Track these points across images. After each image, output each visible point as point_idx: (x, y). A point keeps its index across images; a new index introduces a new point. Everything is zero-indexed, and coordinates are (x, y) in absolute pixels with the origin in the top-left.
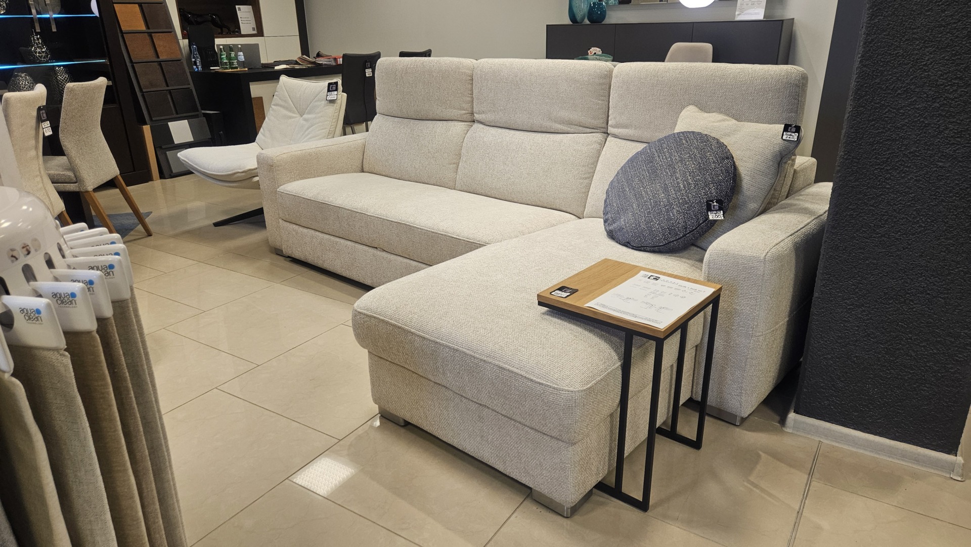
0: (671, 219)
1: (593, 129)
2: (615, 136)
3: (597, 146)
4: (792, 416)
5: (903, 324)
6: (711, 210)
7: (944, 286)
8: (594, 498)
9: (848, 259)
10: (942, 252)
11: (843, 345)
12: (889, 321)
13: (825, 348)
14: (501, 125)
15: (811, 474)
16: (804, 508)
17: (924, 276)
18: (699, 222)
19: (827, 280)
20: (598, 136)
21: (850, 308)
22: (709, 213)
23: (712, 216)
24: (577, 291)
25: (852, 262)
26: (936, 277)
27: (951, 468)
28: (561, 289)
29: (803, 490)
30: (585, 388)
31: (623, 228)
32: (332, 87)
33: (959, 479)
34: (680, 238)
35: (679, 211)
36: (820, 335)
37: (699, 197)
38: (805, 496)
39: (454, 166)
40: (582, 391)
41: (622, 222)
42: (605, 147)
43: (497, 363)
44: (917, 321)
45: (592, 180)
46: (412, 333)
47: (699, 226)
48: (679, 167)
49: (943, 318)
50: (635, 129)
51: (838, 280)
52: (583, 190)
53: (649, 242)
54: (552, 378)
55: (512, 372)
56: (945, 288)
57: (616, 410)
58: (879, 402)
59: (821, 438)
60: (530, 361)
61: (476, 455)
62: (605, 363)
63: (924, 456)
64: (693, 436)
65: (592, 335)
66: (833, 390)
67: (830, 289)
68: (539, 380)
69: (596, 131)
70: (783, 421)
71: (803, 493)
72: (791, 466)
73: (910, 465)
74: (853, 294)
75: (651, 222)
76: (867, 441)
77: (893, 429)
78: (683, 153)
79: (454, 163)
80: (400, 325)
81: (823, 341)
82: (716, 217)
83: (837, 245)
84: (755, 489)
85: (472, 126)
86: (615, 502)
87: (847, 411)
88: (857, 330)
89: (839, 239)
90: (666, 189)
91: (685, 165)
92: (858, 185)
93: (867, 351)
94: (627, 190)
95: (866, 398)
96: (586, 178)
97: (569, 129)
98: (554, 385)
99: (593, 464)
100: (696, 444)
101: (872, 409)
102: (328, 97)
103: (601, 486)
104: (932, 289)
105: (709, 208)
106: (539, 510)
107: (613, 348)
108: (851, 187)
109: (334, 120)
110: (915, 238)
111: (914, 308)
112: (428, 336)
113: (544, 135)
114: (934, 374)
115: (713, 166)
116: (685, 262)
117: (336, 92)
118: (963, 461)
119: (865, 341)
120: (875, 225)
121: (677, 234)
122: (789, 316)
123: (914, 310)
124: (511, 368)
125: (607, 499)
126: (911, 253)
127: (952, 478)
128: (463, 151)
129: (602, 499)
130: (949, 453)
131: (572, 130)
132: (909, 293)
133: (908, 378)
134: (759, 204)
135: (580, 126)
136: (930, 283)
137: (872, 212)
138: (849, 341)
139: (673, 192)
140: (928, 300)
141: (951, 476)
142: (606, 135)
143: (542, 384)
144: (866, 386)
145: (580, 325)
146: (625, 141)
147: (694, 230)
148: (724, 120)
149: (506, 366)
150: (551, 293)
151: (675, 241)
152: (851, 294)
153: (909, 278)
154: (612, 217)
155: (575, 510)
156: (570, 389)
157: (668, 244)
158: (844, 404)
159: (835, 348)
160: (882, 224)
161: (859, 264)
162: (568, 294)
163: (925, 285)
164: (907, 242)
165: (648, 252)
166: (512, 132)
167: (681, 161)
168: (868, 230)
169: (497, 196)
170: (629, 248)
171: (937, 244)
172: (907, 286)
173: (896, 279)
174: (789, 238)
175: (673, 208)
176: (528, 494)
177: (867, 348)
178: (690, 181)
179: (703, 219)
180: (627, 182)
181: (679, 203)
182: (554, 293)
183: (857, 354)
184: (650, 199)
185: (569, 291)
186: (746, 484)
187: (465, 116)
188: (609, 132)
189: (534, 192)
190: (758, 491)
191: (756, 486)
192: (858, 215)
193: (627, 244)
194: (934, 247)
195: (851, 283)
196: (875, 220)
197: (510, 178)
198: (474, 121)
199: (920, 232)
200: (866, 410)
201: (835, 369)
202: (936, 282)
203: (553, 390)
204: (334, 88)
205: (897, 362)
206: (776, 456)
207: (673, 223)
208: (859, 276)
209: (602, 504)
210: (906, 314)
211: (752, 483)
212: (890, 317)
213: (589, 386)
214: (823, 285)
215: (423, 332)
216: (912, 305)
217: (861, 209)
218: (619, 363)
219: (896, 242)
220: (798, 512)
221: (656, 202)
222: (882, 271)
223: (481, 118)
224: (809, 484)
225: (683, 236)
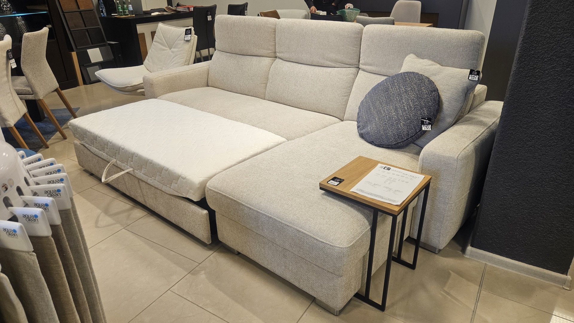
0: (399, 129)
1: (350, 65)
2: (364, 70)
3: (352, 76)
4: (469, 248)
5: (540, 199)
6: (424, 124)
7: (567, 178)
8: (352, 302)
9: (508, 159)
10: (566, 157)
11: (502, 209)
12: (531, 196)
13: (491, 210)
14: (293, 61)
15: (480, 286)
16: (477, 308)
17: (555, 171)
18: (417, 131)
19: (494, 171)
20: (353, 70)
21: (508, 188)
22: (422, 126)
23: (424, 128)
24: (343, 180)
25: (511, 161)
26: (561, 173)
27: (564, 282)
28: (334, 179)
29: (476, 297)
30: (349, 246)
31: (369, 133)
32: (188, 32)
33: (568, 289)
34: (405, 140)
35: (404, 124)
36: (488, 202)
37: (417, 116)
38: (477, 301)
39: (264, 85)
40: (347, 248)
41: (369, 129)
42: (357, 76)
43: (295, 227)
44: (548, 197)
45: (349, 97)
46: (243, 205)
47: (416, 133)
48: (404, 96)
49: (564, 197)
50: (377, 67)
51: (501, 171)
52: (344, 103)
53: (386, 142)
54: (329, 239)
55: (305, 234)
56: (566, 179)
57: (367, 254)
58: (522, 242)
59: (486, 261)
60: (316, 227)
61: (282, 276)
62: (361, 228)
63: (548, 275)
64: (411, 262)
65: (353, 209)
66: (495, 235)
67: (497, 176)
68: (321, 240)
69: (352, 66)
70: (464, 251)
71: (476, 299)
72: (468, 280)
73: (539, 279)
74: (510, 180)
75: (387, 130)
76: (514, 264)
77: (530, 258)
78: (407, 86)
79: (264, 83)
80: (235, 199)
81: (490, 206)
82: (427, 128)
83: (502, 150)
84: (447, 296)
85: (275, 60)
86: (365, 305)
87: (503, 247)
88: (512, 201)
89: (503, 147)
90: (396, 110)
91: (409, 94)
92: (517, 115)
93: (517, 214)
94: (372, 108)
95: (515, 240)
96: (345, 96)
97: (335, 65)
98: (330, 244)
99: (352, 285)
100: (412, 267)
101: (518, 246)
102: (185, 38)
103: (357, 296)
104: (559, 179)
105: (423, 123)
106: (320, 311)
107: (366, 218)
108: (513, 116)
109: (189, 53)
110: (550, 149)
111: (547, 190)
112: (253, 208)
113: (320, 68)
114: (557, 228)
115: (426, 96)
116: (407, 155)
117: (190, 35)
118: (571, 279)
119: (516, 207)
120: (526, 140)
121: (403, 138)
122: (470, 190)
123: (547, 191)
124: (304, 231)
125: (360, 303)
126: (547, 157)
127: (564, 288)
128: (270, 76)
129: (357, 303)
130: (562, 273)
131: (337, 66)
132: (544, 181)
133: (541, 230)
134: (453, 119)
135: (342, 63)
136: (558, 175)
137: (525, 132)
138: (506, 207)
139: (401, 112)
140: (556, 185)
141: (563, 287)
142: (358, 69)
143: (323, 243)
144: (515, 234)
145: (345, 203)
146: (369, 73)
147: (413, 136)
148: (432, 65)
149: (301, 230)
150: (327, 182)
151: (402, 142)
152: (509, 180)
153: (545, 172)
154: (362, 125)
155: (341, 311)
156: (340, 246)
157: (397, 144)
158: (501, 243)
159: (498, 211)
160: (530, 139)
161: (515, 163)
162: (338, 183)
163: (555, 177)
164: (546, 151)
165: (385, 148)
166: (300, 65)
167: (406, 92)
168: (522, 143)
169: (291, 105)
170: (373, 145)
171: (563, 153)
172: (543, 177)
173: (537, 172)
174: (472, 144)
175: (401, 122)
176: (313, 300)
177: (517, 212)
178: (411, 105)
179: (419, 129)
180: (372, 103)
181: (404, 119)
182: (329, 182)
183: (510, 215)
184: (386, 116)
185: (338, 181)
186: (442, 292)
187: (271, 54)
188: (360, 67)
189: (314, 104)
190: (449, 297)
191: (448, 294)
192: (516, 133)
193: (372, 143)
194: (561, 155)
195: (509, 173)
196: (526, 137)
197: (298, 94)
198: (276, 57)
199: (554, 145)
200: (514, 247)
201: (497, 223)
202: (562, 175)
203: (330, 246)
204: (189, 32)
205: (535, 220)
206: (460, 274)
207: (400, 131)
208: (515, 170)
209: (358, 306)
210: (542, 193)
211: (446, 292)
212: (532, 194)
213: (352, 244)
214: (492, 174)
215: (249, 204)
216: (546, 188)
217: (518, 130)
218: (370, 227)
219: (538, 150)
220: (473, 311)
221: (390, 117)
222: (529, 167)
223: (280, 56)
224: (479, 292)
225: (406, 140)
